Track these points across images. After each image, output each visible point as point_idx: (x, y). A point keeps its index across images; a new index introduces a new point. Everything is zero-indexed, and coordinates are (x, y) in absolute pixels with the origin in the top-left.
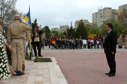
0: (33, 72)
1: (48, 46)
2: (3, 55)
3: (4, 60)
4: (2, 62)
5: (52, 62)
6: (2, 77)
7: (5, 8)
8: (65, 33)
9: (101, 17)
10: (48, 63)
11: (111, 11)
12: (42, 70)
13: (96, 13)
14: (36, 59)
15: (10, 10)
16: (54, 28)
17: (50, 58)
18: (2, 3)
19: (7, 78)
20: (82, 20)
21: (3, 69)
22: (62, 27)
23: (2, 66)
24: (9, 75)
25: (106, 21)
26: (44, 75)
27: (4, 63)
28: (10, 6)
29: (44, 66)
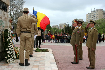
0: (33, 59)
1: (48, 40)
2: (10, 45)
3: (11, 49)
4: (10, 50)
5: (48, 52)
6: (9, 61)
7: (15, 9)
8: (63, 30)
9: (94, 17)
10: (46, 53)
11: (102, 13)
12: (40, 57)
13: (90, 13)
14: (36, 50)
15: (19, 10)
16: (55, 26)
17: (48, 49)
18: (12, 5)
19: (13, 62)
20: (77, 19)
21: (10, 55)
22: (61, 25)
23: (9, 53)
24: (14, 60)
25: (97, 21)
26: (40, 61)
27: (11, 51)
28: (19, 7)
29: (42, 55)
